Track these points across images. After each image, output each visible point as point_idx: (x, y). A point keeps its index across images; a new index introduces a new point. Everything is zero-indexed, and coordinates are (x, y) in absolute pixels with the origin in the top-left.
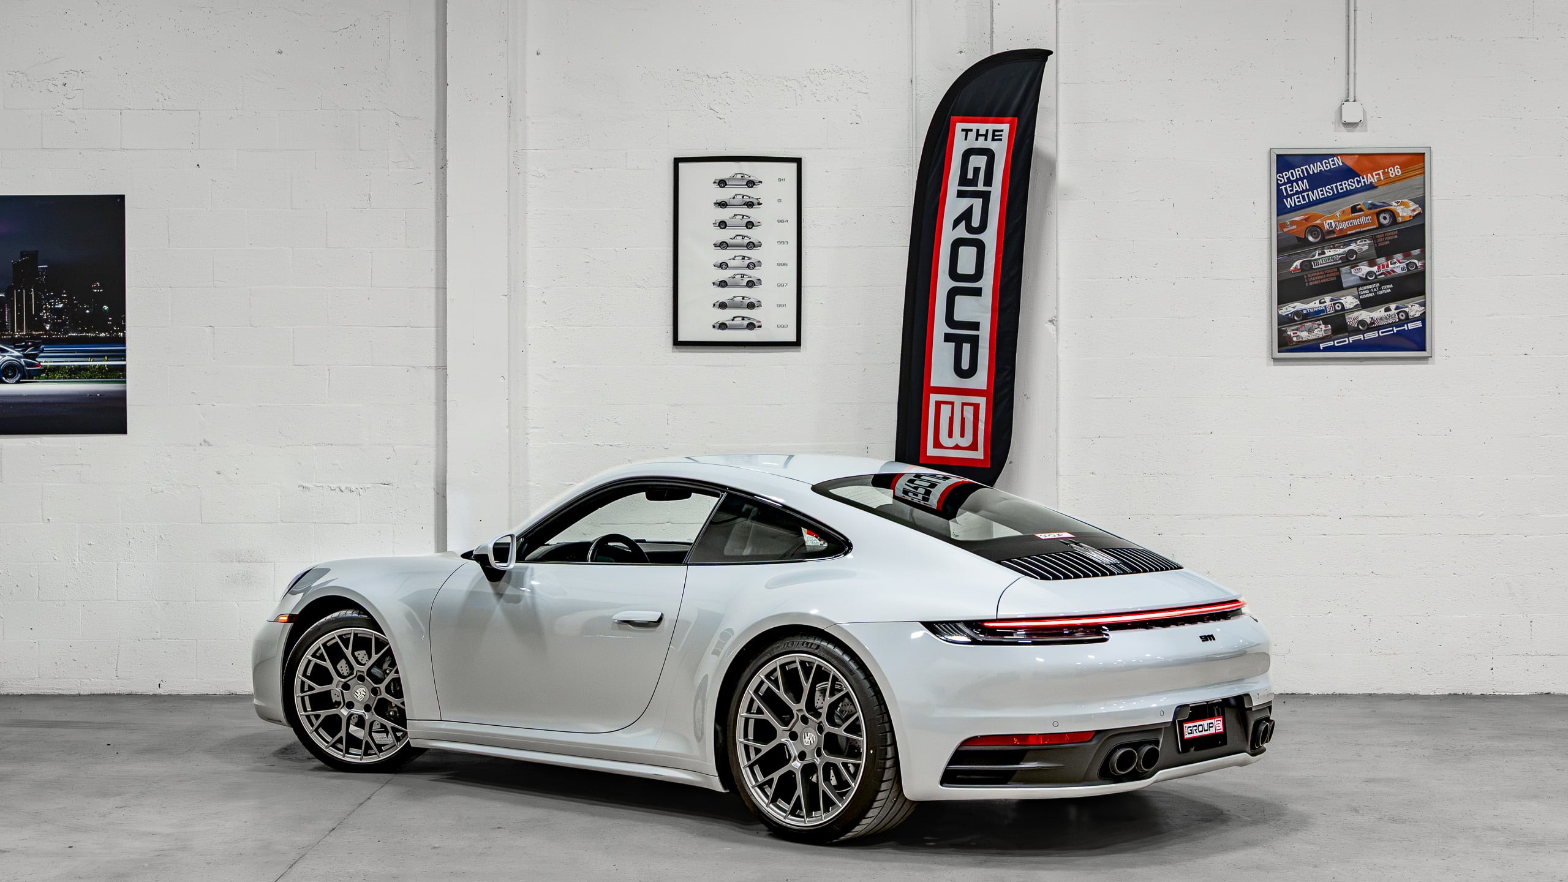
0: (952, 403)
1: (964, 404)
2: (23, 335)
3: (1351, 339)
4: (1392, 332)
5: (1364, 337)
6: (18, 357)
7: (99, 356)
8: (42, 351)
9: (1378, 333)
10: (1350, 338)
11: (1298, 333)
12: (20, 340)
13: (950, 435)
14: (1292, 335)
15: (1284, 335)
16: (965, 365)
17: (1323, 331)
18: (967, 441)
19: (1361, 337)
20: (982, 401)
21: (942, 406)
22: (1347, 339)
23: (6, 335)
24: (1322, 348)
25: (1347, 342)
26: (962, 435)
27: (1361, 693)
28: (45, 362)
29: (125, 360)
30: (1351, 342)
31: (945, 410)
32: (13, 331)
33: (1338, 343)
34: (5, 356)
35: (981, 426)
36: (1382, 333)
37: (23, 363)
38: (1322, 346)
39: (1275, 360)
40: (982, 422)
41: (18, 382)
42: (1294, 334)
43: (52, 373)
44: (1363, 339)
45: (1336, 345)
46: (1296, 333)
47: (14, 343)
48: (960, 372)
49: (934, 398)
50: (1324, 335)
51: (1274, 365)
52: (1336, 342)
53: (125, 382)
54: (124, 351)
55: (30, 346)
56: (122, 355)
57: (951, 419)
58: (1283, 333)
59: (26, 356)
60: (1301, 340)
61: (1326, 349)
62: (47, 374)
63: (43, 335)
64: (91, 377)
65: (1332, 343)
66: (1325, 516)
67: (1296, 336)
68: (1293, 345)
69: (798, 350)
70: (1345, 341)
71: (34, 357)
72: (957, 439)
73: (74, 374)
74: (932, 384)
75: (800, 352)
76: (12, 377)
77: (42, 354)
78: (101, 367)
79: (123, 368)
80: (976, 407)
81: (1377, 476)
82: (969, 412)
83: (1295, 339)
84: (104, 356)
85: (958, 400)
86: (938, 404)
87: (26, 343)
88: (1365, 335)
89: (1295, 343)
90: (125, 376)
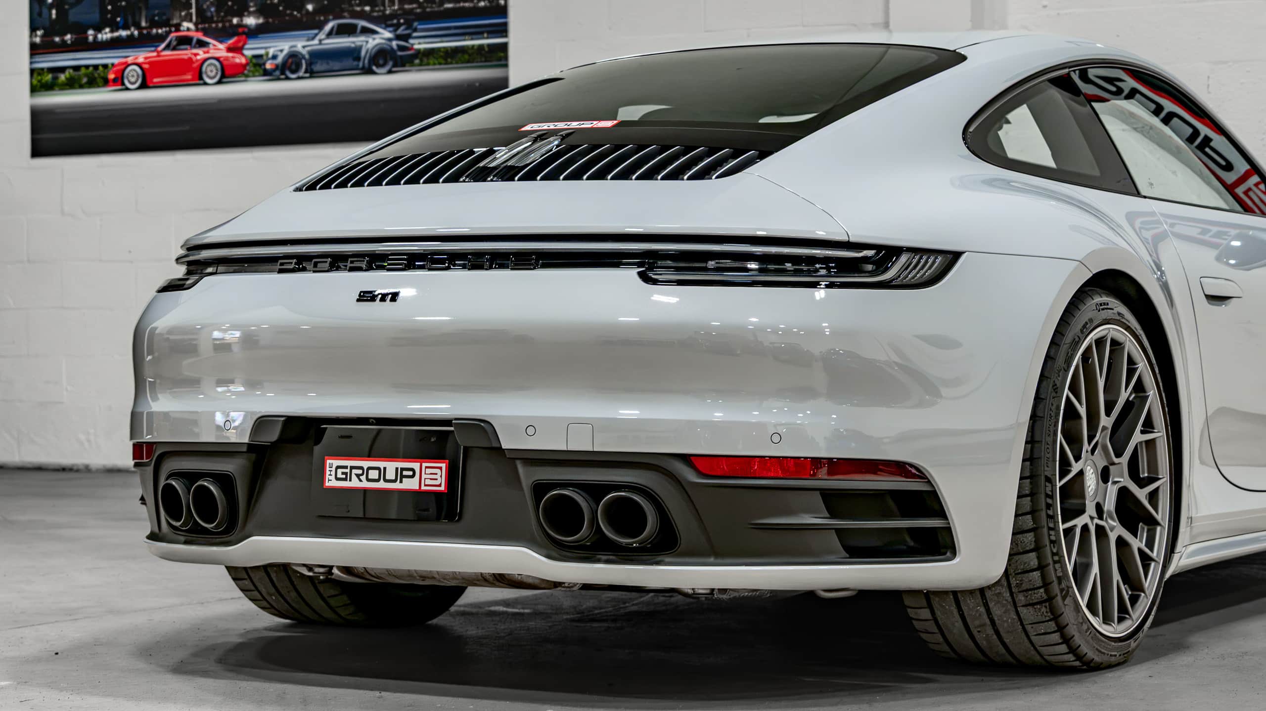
2: (394, 10)
6: (390, 40)
7: (476, 33)
8: (415, 30)
12: (393, 16)
23: (378, 11)
28: (419, 45)
29: (506, 36)
32: (384, 5)
34: (374, 39)
37: (395, 47)
41: (390, 72)
43: (426, 58)
47: (384, 21)
53: (506, 66)
54: (505, 25)
55: (402, 25)
56: (502, 30)
59: (398, 37)
62: (421, 60)
63: (416, 8)
64: (468, 62)
71: (406, 38)
73: (450, 58)
76: (383, 66)
77: (415, 34)
78: (481, 47)
79: (504, 47)
84: (482, 33)
87: (399, 20)
90: (506, 58)
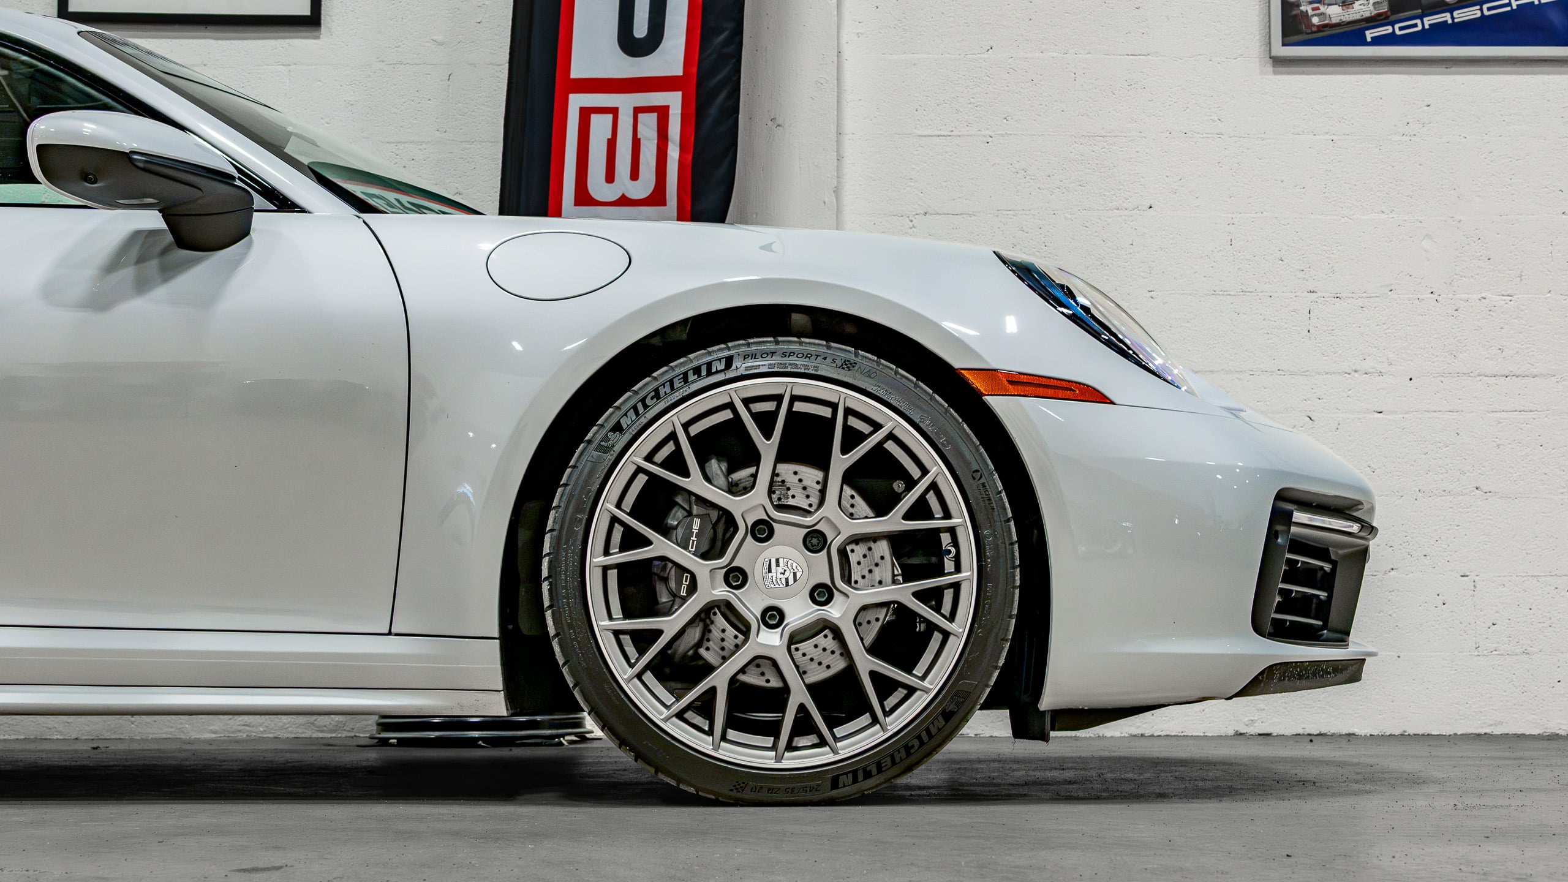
0: (614, 111)
1: (638, 111)
3: (1428, 21)
4: (1509, 9)
5: (1453, 18)
9: (1481, 10)
10: (1425, 20)
11: (1323, 9)
13: (610, 177)
14: (1310, 12)
15: (1294, 13)
16: (641, 29)
17: (1370, 5)
18: (642, 188)
19: (1446, 17)
20: (673, 100)
21: (595, 118)
22: (1418, 21)
24: (1369, 40)
25: (1420, 28)
26: (635, 175)
27: (1459, 733)
30: (1427, 27)
31: (600, 126)
33: (1401, 29)
35: (674, 153)
36: (1489, 9)
38: (1369, 35)
39: (1279, 62)
40: (674, 143)
42: (1314, 9)
44: (1450, 21)
45: (1398, 32)
46: (1318, 9)
48: (631, 46)
49: (577, 101)
50: (1375, 12)
51: (1275, 73)
52: (1397, 26)
57: (612, 144)
58: (1292, 10)
60: (1327, 22)
61: (1378, 41)
65: (1388, 29)
66: (1381, 374)
67: (1315, 15)
68: (1313, 33)
69: (315, 34)
70: (1415, 25)
72: (623, 185)
74: (574, 75)
75: (318, 38)
80: (662, 113)
81: (1483, 295)
82: (648, 125)
83: (1315, 20)
85: (625, 102)
86: (586, 114)
88: (1455, 14)
89: (1314, 29)
